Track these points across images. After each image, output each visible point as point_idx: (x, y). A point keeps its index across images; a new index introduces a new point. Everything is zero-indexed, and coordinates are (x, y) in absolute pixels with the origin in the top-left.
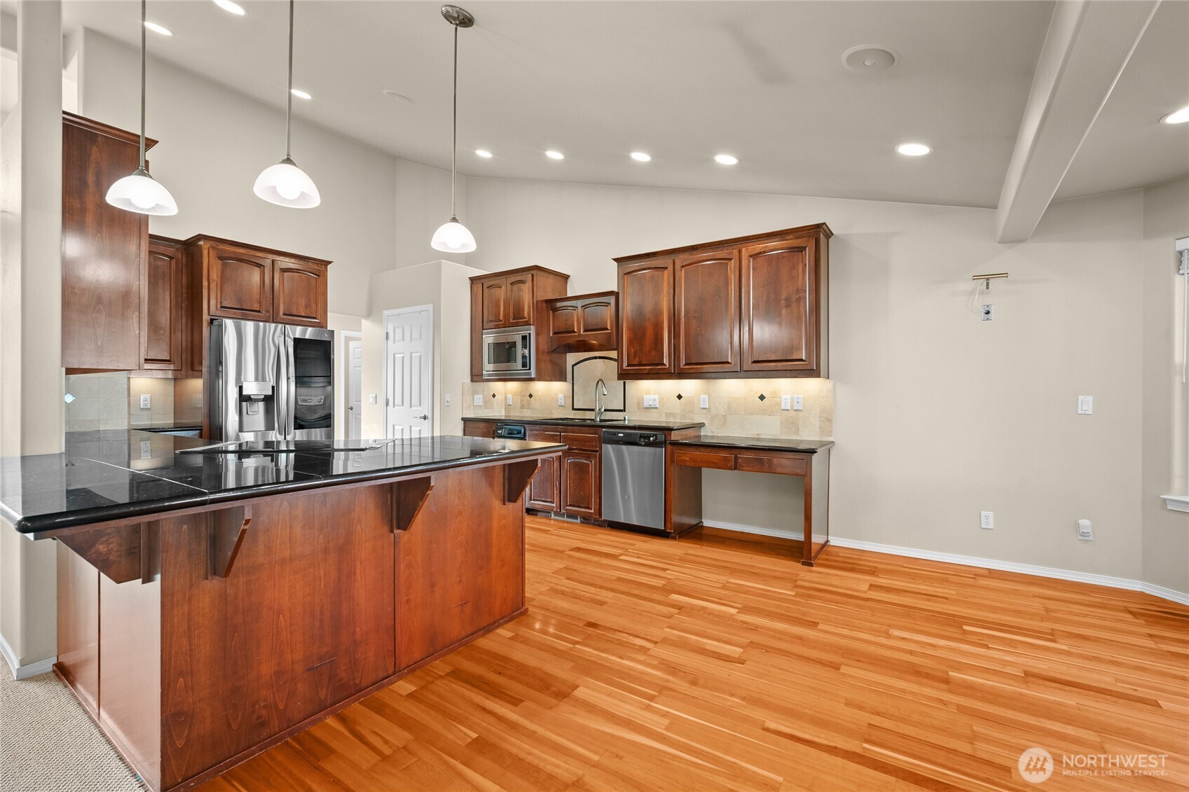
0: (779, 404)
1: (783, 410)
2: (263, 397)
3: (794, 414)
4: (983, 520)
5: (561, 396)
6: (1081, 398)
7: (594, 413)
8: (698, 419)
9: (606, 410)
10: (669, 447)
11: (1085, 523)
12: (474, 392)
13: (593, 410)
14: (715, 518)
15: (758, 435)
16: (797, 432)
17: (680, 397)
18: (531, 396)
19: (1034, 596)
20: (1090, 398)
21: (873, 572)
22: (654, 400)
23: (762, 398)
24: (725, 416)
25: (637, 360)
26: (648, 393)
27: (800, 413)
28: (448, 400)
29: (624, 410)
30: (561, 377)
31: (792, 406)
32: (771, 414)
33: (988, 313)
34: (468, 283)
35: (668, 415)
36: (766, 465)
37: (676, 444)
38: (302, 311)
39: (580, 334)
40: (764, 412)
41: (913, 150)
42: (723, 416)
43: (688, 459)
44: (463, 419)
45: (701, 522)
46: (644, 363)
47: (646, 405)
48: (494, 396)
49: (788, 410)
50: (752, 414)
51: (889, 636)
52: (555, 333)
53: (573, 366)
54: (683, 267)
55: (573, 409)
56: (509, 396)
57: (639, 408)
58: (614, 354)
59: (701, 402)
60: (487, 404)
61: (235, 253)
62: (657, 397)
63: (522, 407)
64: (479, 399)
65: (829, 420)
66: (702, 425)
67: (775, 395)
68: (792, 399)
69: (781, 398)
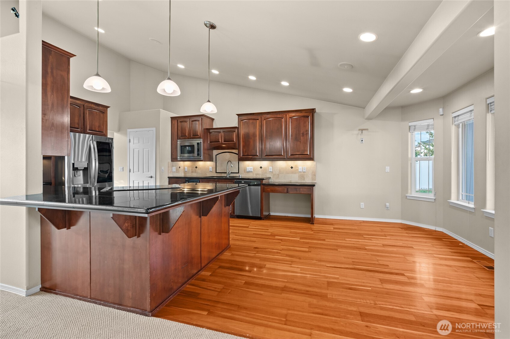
0: (298, 170)
1: (299, 172)
2: (83, 168)
3: (302, 173)
4: (361, 206)
5: (211, 167)
6: (386, 167)
7: (226, 174)
8: (268, 176)
9: (231, 173)
10: (262, 186)
11: (387, 204)
12: (173, 166)
13: (226, 173)
14: (275, 212)
15: (290, 181)
16: (304, 180)
17: (261, 168)
18: (196, 167)
19: (377, 227)
20: (389, 167)
21: (332, 224)
22: (251, 169)
23: (292, 168)
24: (278, 175)
25: (247, 153)
26: (248, 166)
27: (305, 173)
28: (163, 169)
29: (239, 173)
30: (211, 159)
31: (302, 171)
32: (295, 173)
33: (362, 141)
34: (170, 119)
35: (257, 174)
36: (298, 191)
37: (264, 185)
39: (222, 143)
40: (292, 173)
41: (348, 90)
42: (278, 174)
43: (270, 190)
44: (168, 177)
45: (270, 214)
46: (249, 155)
47: (248, 170)
48: (180, 167)
50: (288, 173)
51: (346, 241)
52: (210, 142)
53: (216, 155)
54: (265, 119)
55: (216, 173)
56: (186, 167)
57: (244, 172)
58: (236, 151)
59: (270, 169)
60: (177, 171)
62: (252, 167)
63: (192, 172)
64: (174, 169)
65: (315, 175)
66: (270, 178)
67: (296, 166)
68: (302, 168)
69: (298, 168)
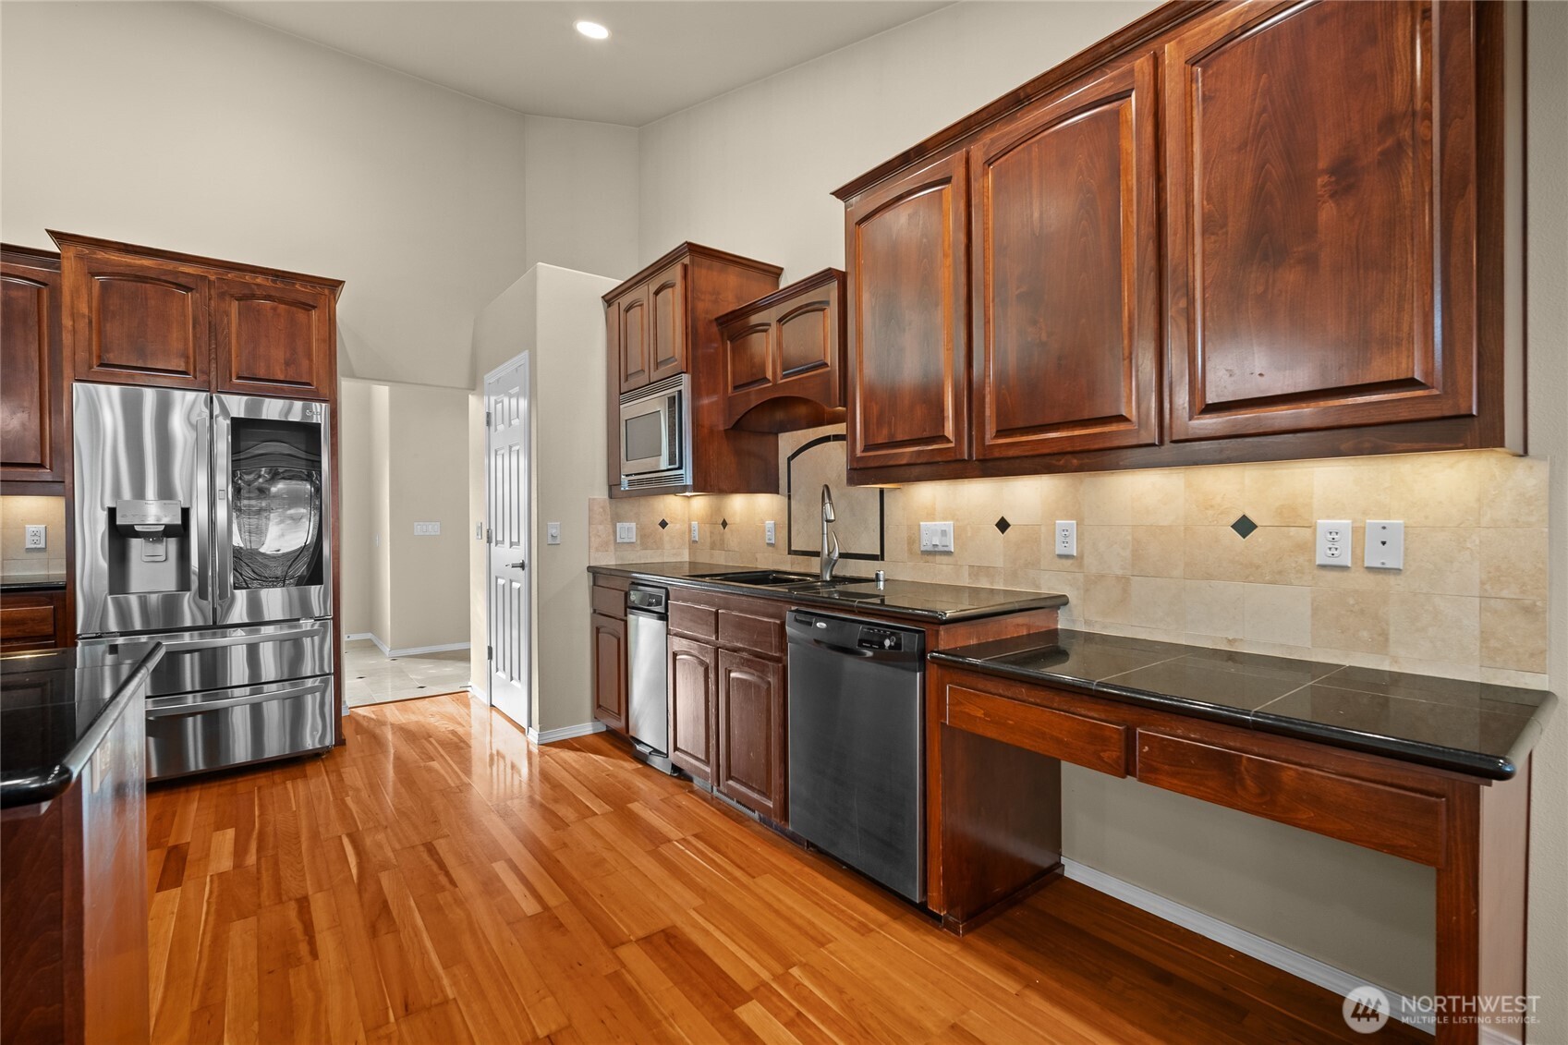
0: (1308, 548)
1: (1323, 567)
3: (1365, 580)
5: (769, 523)
8: (1050, 585)
9: (842, 556)
10: (933, 671)
12: (616, 518)
13: (817, 554)
14: (1098, 863)
15: (1230, 642)
17: (1003, 525)
18: (724, 524)
22: (944, 533)
23: (1244, 526)
24: (1124, 581)
25: (885, 431)
26: (931, 516)
27: (1392, 580)
29: (881, 557)
30: (768, 484)
31: (1358, 557)
32: (1279, 578)
35: (976, 571)
36: (1249, 782)
38: (279, 372)
39: (775, 385)
40: (1250, 571)
42: (1118, 578)
43: (980, 714)
44: (590, 569)
45: (1059, 865)
46: (900, 437)
47: (927, 542)
48: (663, 524)
49: (1344, 568)
50: (1209, 577)
52: (735, 388)
53: (790, 459)
54: (989, 163)
55: (791, 552)
56: (695, 524)
57: (910, 551)
58: (840, 428)
59: (1059, 538)
60: (645, 539)
61: (129, 265)
62: (948, 525)
63: (713, 546)
64: (628, 530)
65: (1530, 612)
66: (1061, 602)
67: (1293, 516)
68: (1358, 532)
69: (1313, 527)
